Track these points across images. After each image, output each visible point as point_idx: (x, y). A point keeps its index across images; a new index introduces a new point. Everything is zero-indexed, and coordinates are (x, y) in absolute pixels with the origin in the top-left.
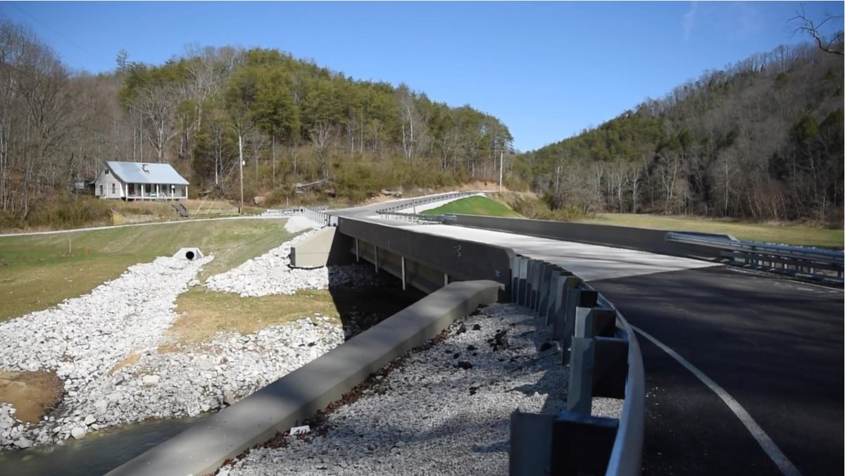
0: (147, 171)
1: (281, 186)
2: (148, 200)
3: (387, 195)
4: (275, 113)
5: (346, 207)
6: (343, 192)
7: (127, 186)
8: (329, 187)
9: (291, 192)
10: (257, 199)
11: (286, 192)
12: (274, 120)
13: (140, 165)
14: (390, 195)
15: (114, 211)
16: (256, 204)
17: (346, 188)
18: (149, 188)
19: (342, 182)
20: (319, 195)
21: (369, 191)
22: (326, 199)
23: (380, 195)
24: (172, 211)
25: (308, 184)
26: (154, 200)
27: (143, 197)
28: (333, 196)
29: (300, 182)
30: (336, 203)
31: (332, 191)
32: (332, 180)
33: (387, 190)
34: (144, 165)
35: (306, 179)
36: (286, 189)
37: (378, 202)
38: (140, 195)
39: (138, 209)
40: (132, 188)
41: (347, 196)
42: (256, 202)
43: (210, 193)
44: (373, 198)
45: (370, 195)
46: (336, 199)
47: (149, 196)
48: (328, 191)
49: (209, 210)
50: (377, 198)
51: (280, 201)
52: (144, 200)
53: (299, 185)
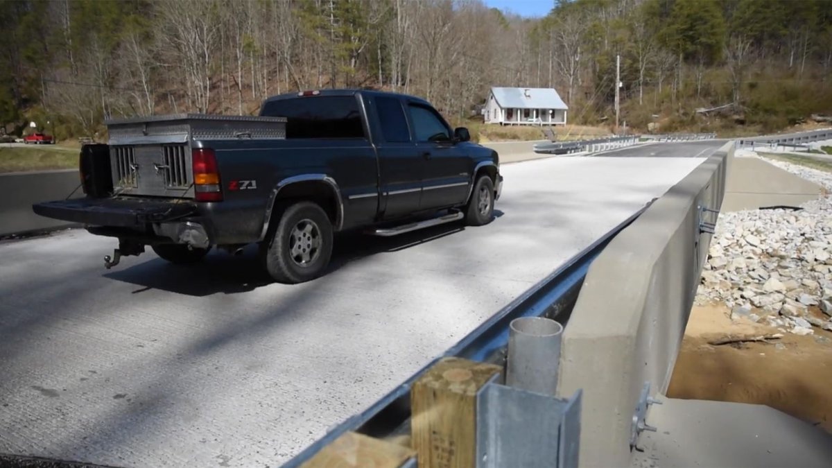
0: (529, 96)
1: (681, 111)
2: (525, 125)
3: (819, 122)
4: (691, 29)
5: (756, 136)
6: (757, 118)
7: (503, 111)
8: (737, 113)
9: (690, 118)
10: (651, 125)
11: (685, 118)
12: (687, 36)
13: (522, 90)
14: (825, 121)
15: (481, 135)
16: (648, 131)
17: (761, 113)
18: (527, 113)
19: (757, 106)
20: (724, 122)
21: (791, 117)
22: (732, 127)
23: (809, 121)
24: (541, 136)
25: (713, 109)
26: (531, 125)
27: (519, 122)
28: (742, 122)
29: (704, 107)
30: (745, 131)
31: (742, 117)
32: (743, 103)
33: (820, 116)
34: (526, 90)
35: (712, 103)
36: (685, 114)
37: (802, 130)
38: (517, 120)
39: (506, 134)
40: (510, 113)
41: (761, 122)
42: (650, 129)
43: (606, 119)
44: (797, 125)
45: (793, 122)
46: (745, 127)
47: (527, 120)
48: (736, 117)
49: (579, 136)
50: (804, 126)
51: (676, 129)
52: (521, 125)
53: (703, 110)
